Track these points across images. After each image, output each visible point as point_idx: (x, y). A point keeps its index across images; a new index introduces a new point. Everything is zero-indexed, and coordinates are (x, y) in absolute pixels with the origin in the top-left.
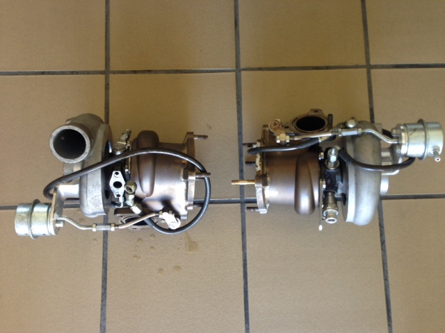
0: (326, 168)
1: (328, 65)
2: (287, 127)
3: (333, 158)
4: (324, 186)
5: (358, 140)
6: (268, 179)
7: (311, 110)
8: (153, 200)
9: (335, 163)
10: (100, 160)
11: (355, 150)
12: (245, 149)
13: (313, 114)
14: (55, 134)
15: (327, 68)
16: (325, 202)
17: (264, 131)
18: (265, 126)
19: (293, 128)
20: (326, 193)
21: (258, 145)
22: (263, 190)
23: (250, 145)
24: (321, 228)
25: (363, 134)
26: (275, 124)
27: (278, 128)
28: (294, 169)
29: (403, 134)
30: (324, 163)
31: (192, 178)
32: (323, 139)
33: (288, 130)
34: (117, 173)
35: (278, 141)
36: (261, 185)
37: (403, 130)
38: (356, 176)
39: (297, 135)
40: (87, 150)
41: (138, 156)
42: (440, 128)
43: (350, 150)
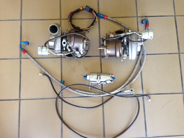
0: (124, 44)
1: (125, 16)
2: (113, 33)
3: (125, 41)
4: (123, 49)
5: (132, 35)
6: (108, 47)
7: (120, 29)
8: (74, 48)
9: (126, 42)
10: (60, 35)
11: (131, 38)
12: (101, 40)
13: (120, 30)
14: (50, 26)
15: (125, 17)
16: (123, 53)
17: (107, 35)
18: (107, 33)
19: (115, 33)
20: (123, 51)
21: (105, 38)
22: (106, 51)
23: (103, 39)
24: (122, 60)
25: (133, 33)
26: (110, 32)
27: (110, 33)
28: (115, 44)
29: (143, 33)
30: (123, 43)
31: (85, 41)
32: (123, 35)
33: (113, 34)
34: (64, 39)
35: (110, 37)
36: (106, 49)
37: (143, 32)
38: (131, 44)
39: (115, 35)
40: (58, 31)
41: (70, 35)
42: (152, 31)
43: (130, 38)
